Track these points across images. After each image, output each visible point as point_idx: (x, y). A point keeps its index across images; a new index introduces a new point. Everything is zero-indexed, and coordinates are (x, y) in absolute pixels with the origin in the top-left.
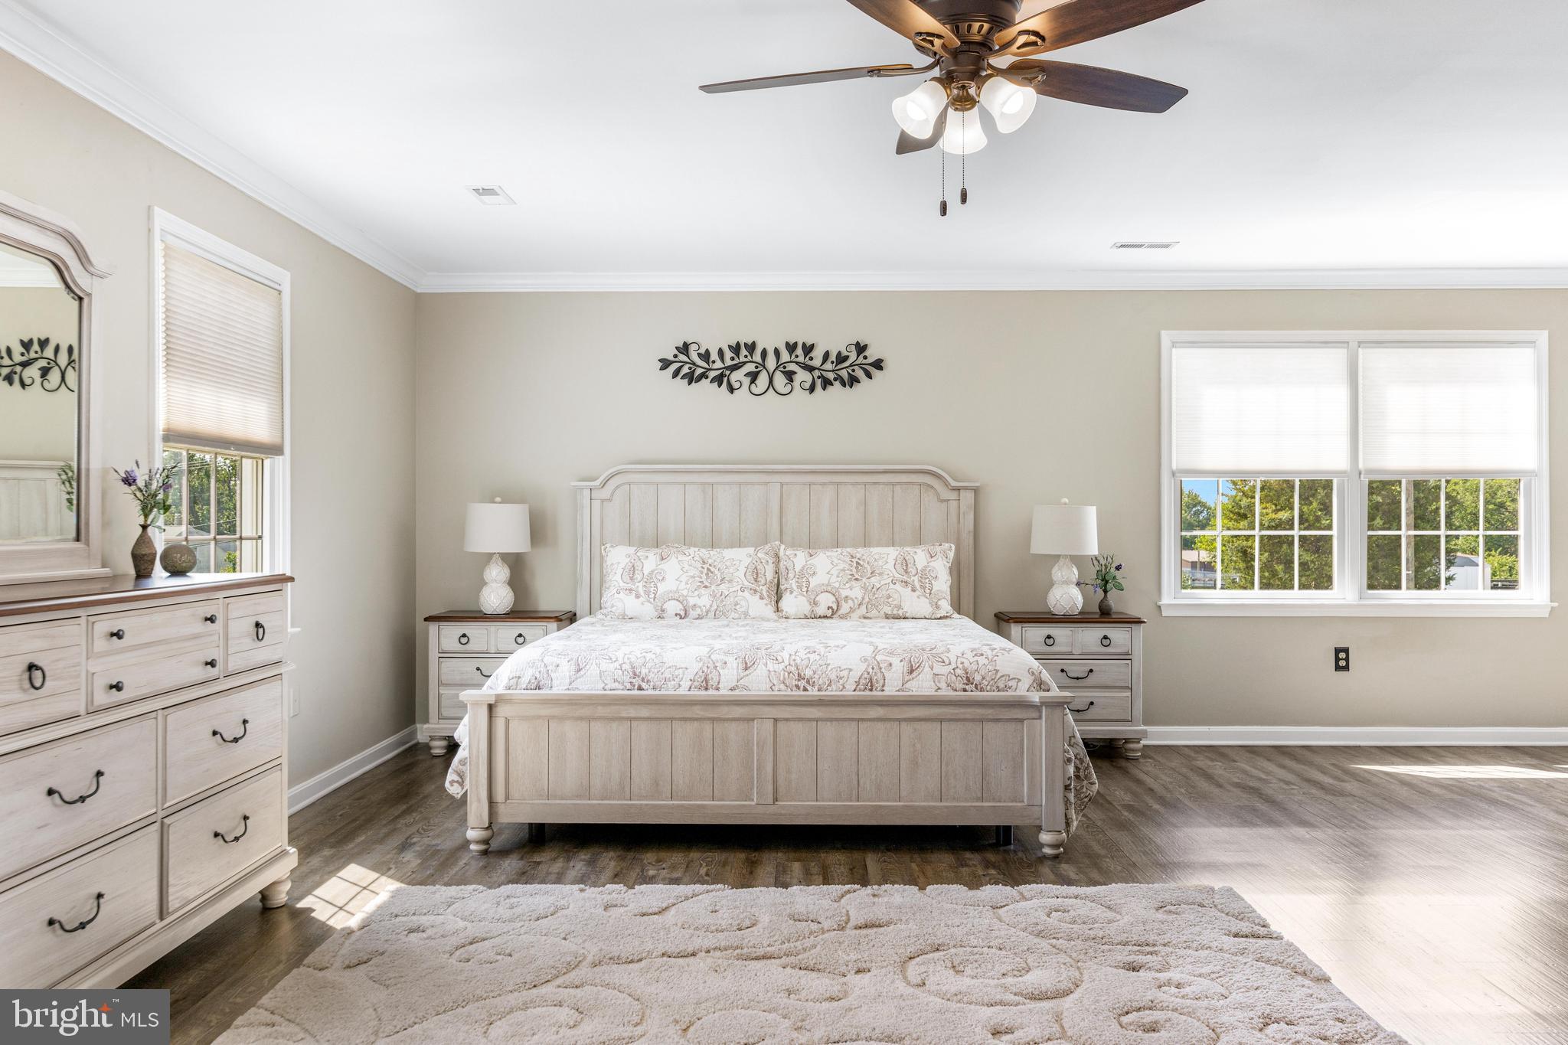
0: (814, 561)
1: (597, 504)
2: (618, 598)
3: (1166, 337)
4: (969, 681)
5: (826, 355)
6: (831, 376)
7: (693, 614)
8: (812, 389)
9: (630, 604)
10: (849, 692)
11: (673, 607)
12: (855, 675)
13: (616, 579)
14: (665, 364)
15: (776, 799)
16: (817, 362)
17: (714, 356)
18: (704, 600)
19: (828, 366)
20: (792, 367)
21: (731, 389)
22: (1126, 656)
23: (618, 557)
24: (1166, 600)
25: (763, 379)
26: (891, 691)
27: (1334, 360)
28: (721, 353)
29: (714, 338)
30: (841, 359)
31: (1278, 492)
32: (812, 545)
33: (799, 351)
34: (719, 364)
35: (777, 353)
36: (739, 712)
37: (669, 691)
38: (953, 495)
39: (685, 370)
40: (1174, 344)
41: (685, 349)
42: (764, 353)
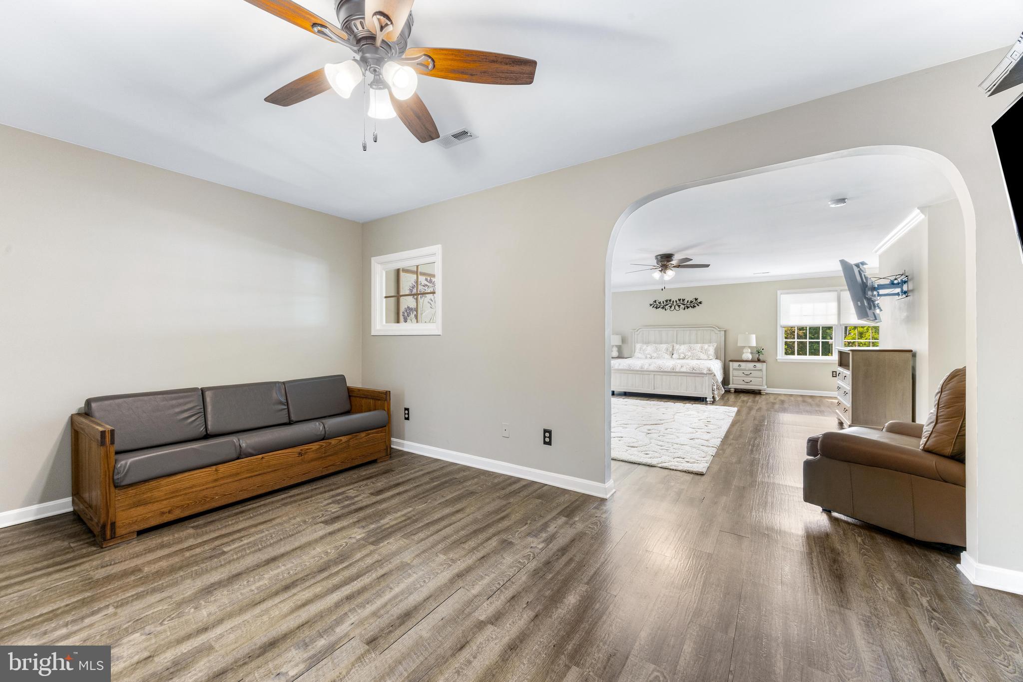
0: (681, 347)
1: (636, 335)
2: (637, 354)
3: (779, 292)
4: (693, 369)
5: (688, 301)
6: (689, 306)
7: (653, 358)
8: (684, 309)
9: (640, 355)
10: (669, 370)
11: (649, 356)
12: (671, 367)
13: (637, 350)
14: (651, 305)
15: (654, 389)
16: (685, 303)
17: (662, 303)
18: (655, 355)
19: (688, 304)
20: (680, 304)
21: (666, 310)
22: (761, 370)
23: (638, 346)
24: (779, 357)
25: (673, 307)
26: (677, 370)
27: (834, 295)
28: (663, 302)
29: (662, 298)
30: (691, 302)
31: (814, 331)
32: (681, 344)
33: (681, 300)
34: (663, 305)
35: (676, 301)
36: (647, 373)
37: (635, 369)
38: (719, 332)
39: (655, 306)
40: (781, 294)
41: (655, 301)
42: (673, 302)
